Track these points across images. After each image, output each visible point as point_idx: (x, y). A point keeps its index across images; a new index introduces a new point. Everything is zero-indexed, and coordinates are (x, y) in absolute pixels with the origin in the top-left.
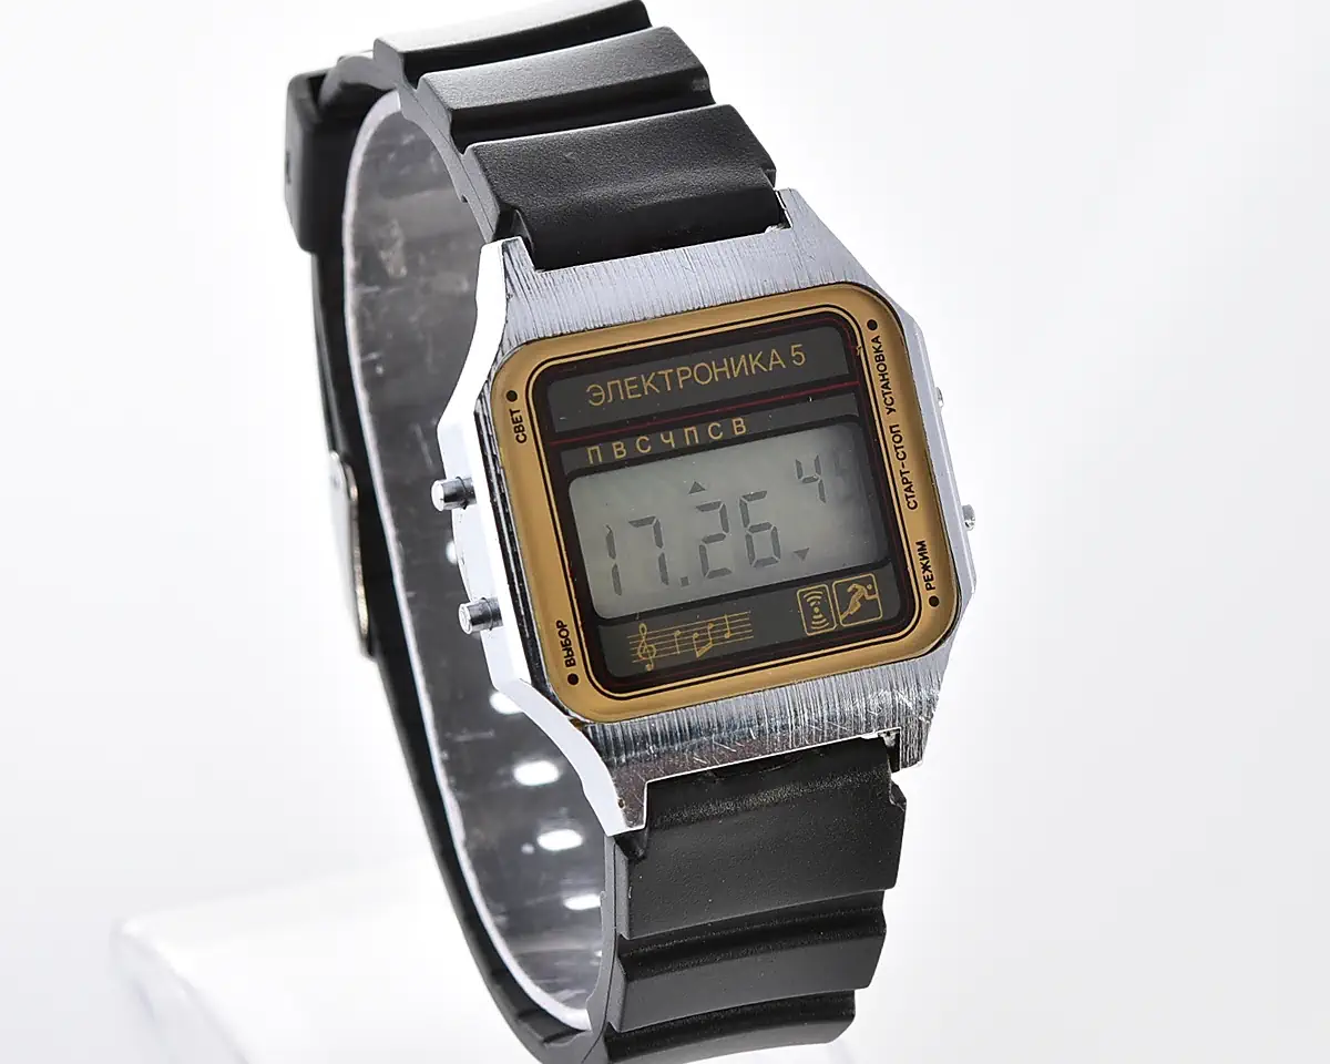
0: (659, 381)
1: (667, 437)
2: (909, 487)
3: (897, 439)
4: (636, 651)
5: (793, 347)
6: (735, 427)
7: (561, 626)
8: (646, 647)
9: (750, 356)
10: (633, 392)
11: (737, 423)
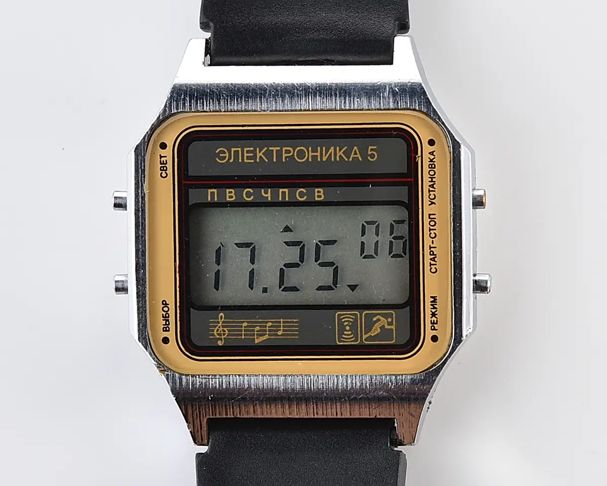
0: (269, 154)
1: (266, 193)
2: (434, 258)
3: (432, 223)
4: (213, 331)
5: (370, 148)
6: (316, 194)
7: (165, 304)
8: (221, 329)
9: (338, 148)
10: (248, 158)
11: (318, 192)
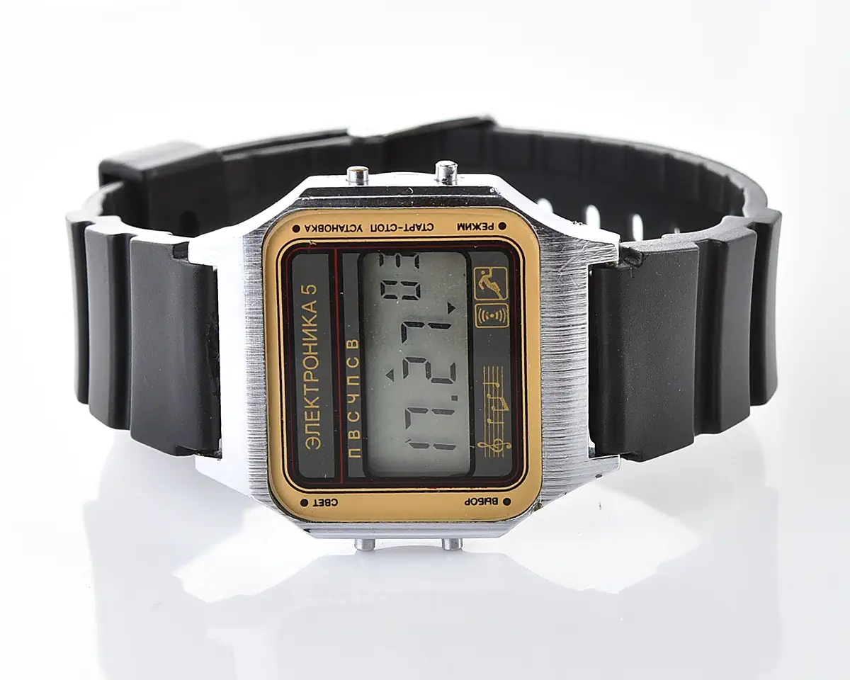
0: (311, 396)
1: (352, 398)
2: (417, 226)
3: (381, 228)
4: (496, 453)
5: (303, 292)
6: (352, 347)
7: (469, 502)
8: (494, 445)
9: (304, 325)
10: (315, 417)
11: (350, 345)
